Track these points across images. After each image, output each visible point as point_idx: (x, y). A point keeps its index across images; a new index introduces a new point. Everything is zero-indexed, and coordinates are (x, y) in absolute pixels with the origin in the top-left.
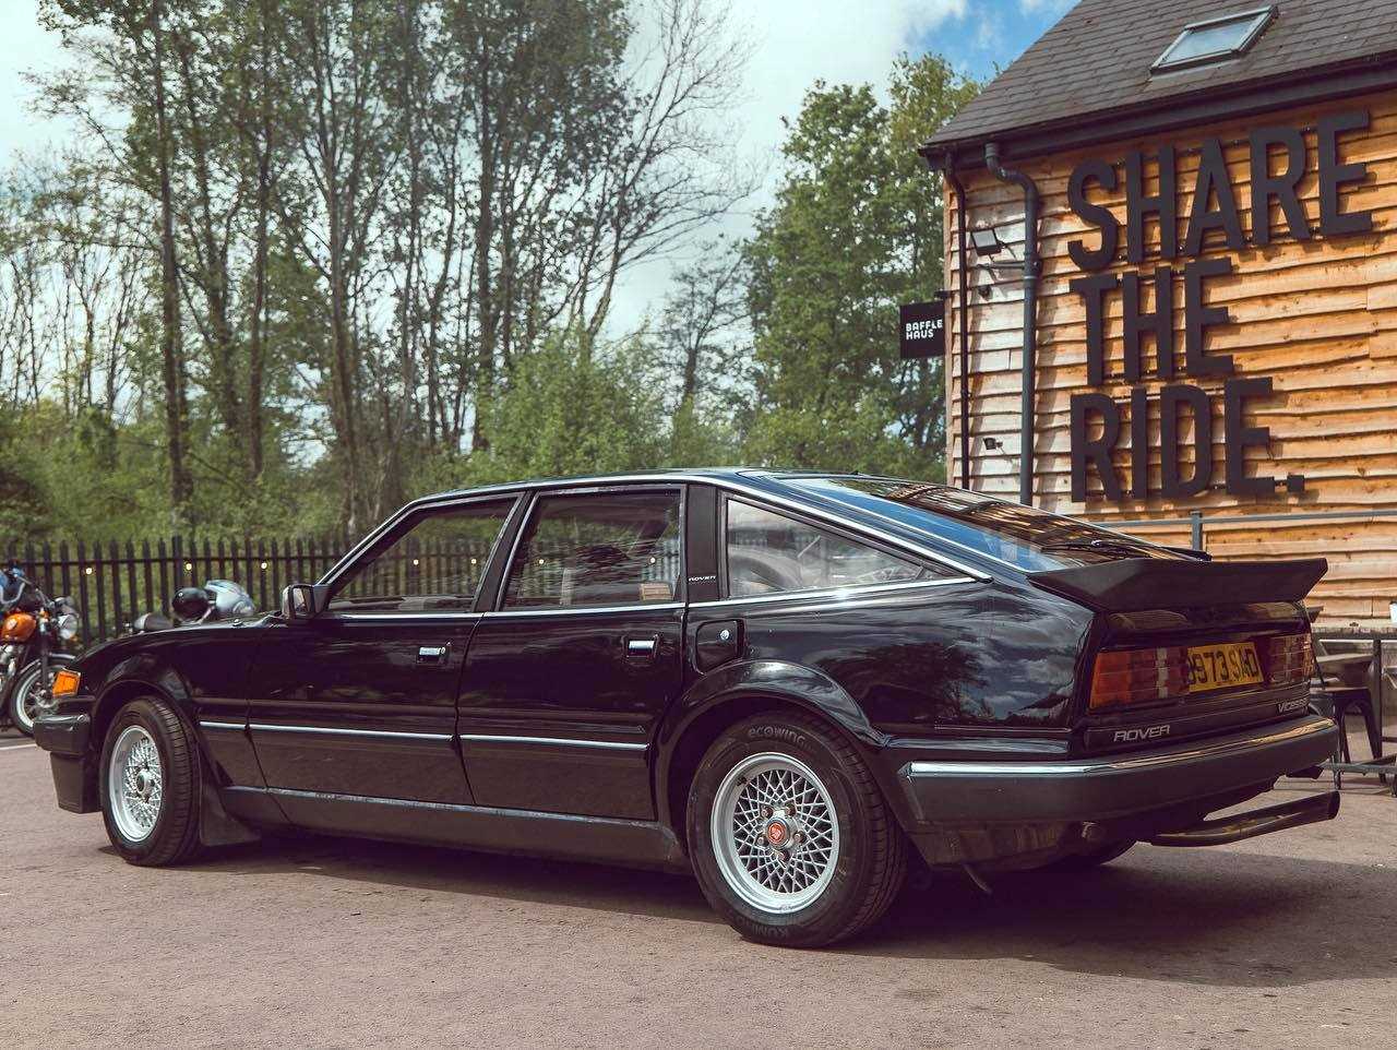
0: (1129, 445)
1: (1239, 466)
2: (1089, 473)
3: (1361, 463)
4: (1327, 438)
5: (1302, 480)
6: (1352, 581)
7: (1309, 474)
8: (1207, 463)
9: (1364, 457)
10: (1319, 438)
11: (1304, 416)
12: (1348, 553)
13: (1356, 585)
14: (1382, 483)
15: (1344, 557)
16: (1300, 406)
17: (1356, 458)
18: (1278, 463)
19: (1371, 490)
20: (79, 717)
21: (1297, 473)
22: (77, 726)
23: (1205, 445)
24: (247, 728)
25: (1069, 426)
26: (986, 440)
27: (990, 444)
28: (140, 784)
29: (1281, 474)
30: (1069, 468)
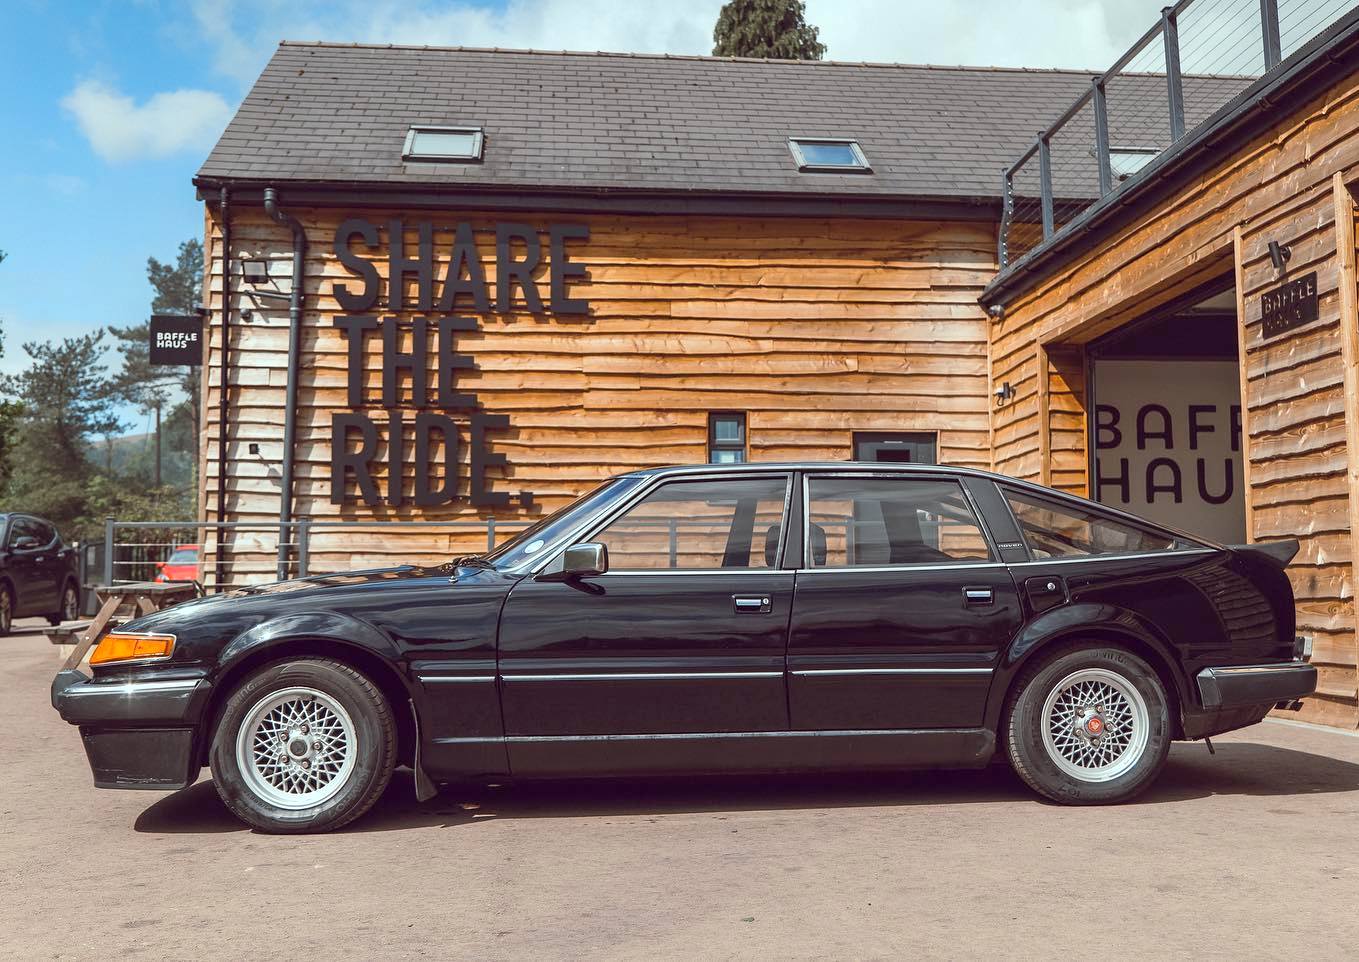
0: (386, 459)
1: (481, 482)
2: (348, 480)
3: (573, 486)
4: (551, 465)
5: (530, 496)
7: (536, 492)
8: (454, 478)
9: (577, 481)
10: (544, 465)
11: (532, 447)
16: (529, 439)
17: (572, 481)
18: (511, 482)
20: (193, 683)
21: (527, 490)
22: (196, 694)
23: (453, 463)
24: (498, 679)
25: (330, 440)
26: (251, 446)
27: (254, 449)
28: (298, 748)
29: (514, 491)
30: (329, 475)
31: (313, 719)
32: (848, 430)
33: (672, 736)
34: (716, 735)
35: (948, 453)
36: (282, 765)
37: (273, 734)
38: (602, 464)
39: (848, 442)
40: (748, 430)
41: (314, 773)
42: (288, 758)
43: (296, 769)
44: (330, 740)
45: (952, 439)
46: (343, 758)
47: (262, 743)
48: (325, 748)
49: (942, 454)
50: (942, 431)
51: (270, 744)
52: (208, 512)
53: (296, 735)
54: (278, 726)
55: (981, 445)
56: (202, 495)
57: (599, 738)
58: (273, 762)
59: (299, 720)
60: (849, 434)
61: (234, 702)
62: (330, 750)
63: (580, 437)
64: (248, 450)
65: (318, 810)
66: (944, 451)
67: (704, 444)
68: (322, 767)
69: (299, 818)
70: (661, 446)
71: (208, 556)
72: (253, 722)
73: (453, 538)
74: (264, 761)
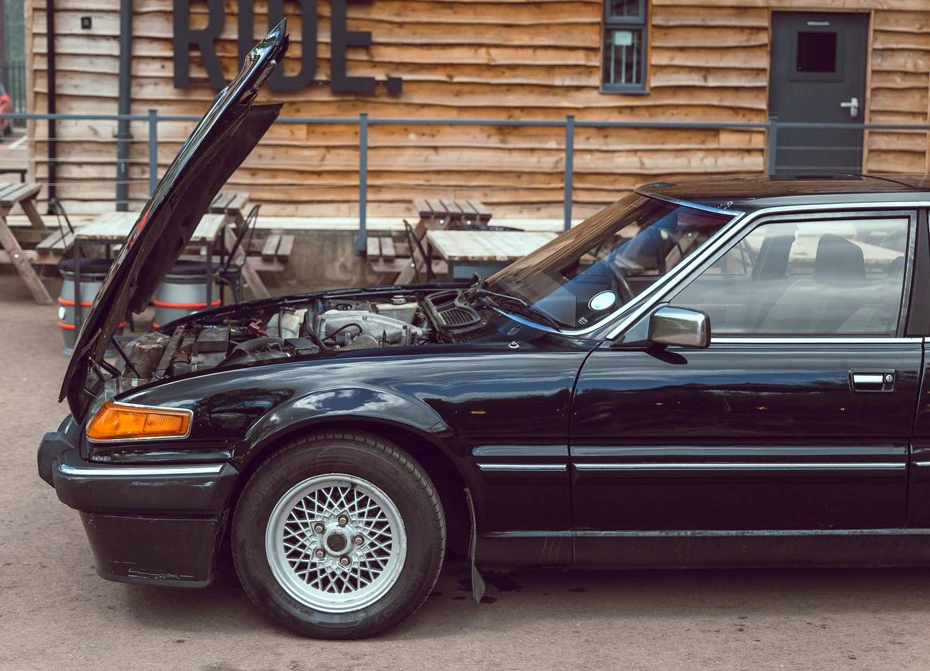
0: (234, 36)
1: (338, 63)
2: (191, 60)
3: (450, 71)
4: (422, 46)
5: (399, 82)
6: (438, 172)
7: (406, 77)
8: (310, 60)
9: (452, 65)
10: (415, 45)
11: (401, 25)
12: (435, 148)
13: (441, 177)
14: (466, 88)
15: (431, 152)
16: (398, 15)
17: (445, 65)
18: (375, 64)
19: (458, 94)
20: (216, 469)
21: (395, 75)
22: (220, 480)
23: (309, 43)
24: (571, 468)
25: (171, 12)
26: (83, 19)
27: (86, 23)
28: (337, 542)
29: (380, 76)
30: (170, 54)
31: (352, 509)
32: (767, 8)
33: (766, 533)
34: (819, 532)
35: (882, 37)
36: (315, 560)
37: (306, 525)
38: (480, 46)
39: (765, 23)
40: (650, 7)
41: (355, 571)
42: (325, 552)
43: (332, 564)
44: (372, 534)
45: (887, 21)
46: (388, 555)
47: (293, 534)
48: (367, 542)
49: (875, 39)
50: (877, 11)
51: (303, 535)
52: (36, 93)
53: (332, 526)
54: (312, 516)
55: (921, 28)
56: (28, 74)
57: (683, 533)
58: (307, 556)
59: (336, 510)
60: (767, 14)
61: (263, 487)
62: (372, 545)
63: (456, 13)
64: (79, 22)
65: (362, 615)
66: (877, 35)
67: (598, 23)
68: (363, 564)
69: (341, 624)
70: (548, 26)
71: (38, 145)
72: (282, 511)
73: (312, 128)
74: (296, 554)
